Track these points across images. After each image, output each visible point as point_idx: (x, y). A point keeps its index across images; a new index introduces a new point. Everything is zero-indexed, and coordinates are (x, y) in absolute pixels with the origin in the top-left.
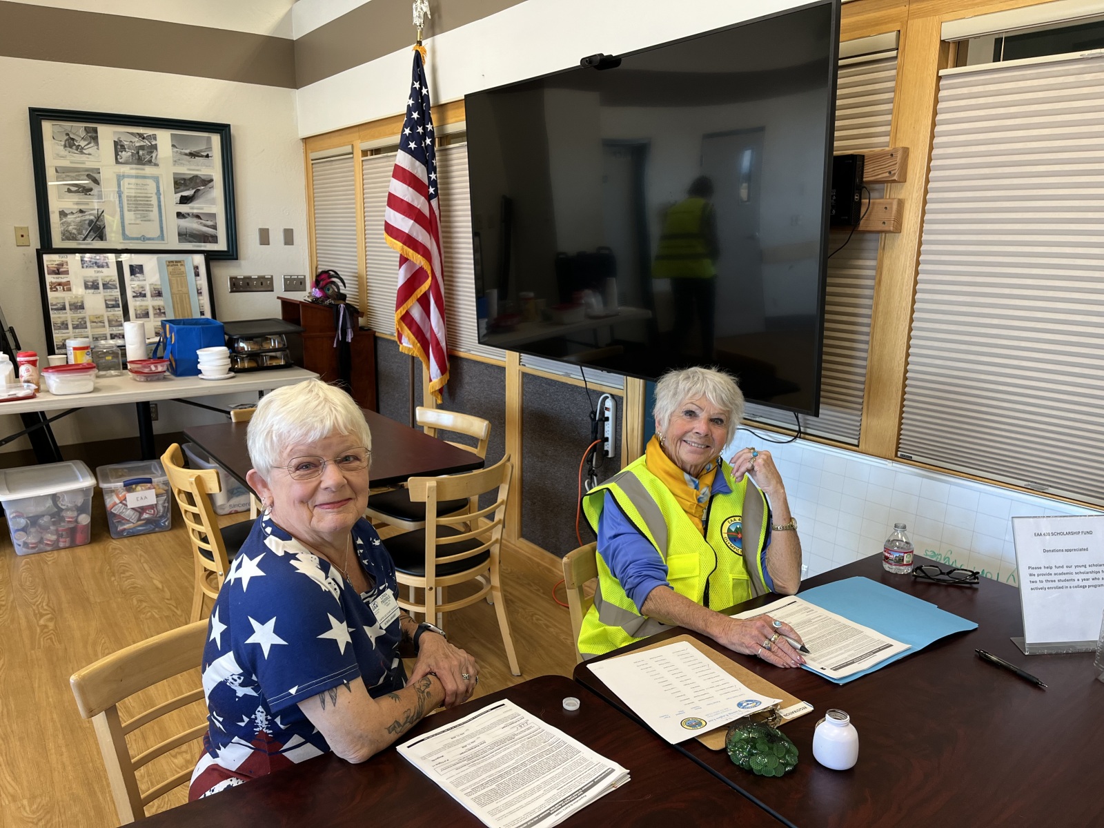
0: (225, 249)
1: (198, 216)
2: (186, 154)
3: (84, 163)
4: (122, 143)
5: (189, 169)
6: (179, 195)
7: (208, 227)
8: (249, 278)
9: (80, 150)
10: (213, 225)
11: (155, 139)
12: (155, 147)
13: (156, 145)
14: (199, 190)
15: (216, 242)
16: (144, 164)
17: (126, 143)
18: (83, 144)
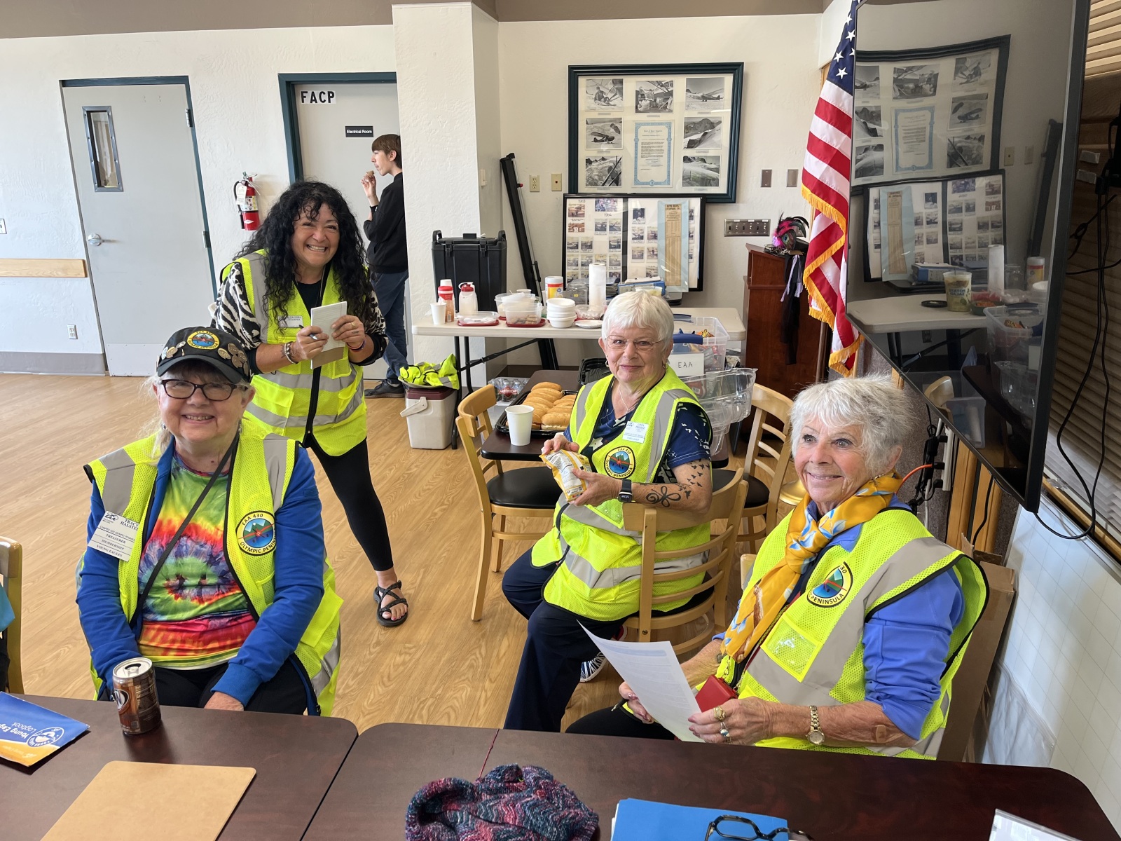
0: (725, 192)
1: (703, 160)
2: (698, 98)
3: (609, 114)
4: (643, 93)
5: (699, 112)
6: (688, 139)
7: (711, 169)
8: (746, 222)
9: (607, 101)
10: (715, 168)
11: (672, 85)
12: (671, 94)
13: (672, 91)
14: (707, 133)
15: (717, 185)
16: (659, 111)
17: (646, 92)
18: (610, 96)
